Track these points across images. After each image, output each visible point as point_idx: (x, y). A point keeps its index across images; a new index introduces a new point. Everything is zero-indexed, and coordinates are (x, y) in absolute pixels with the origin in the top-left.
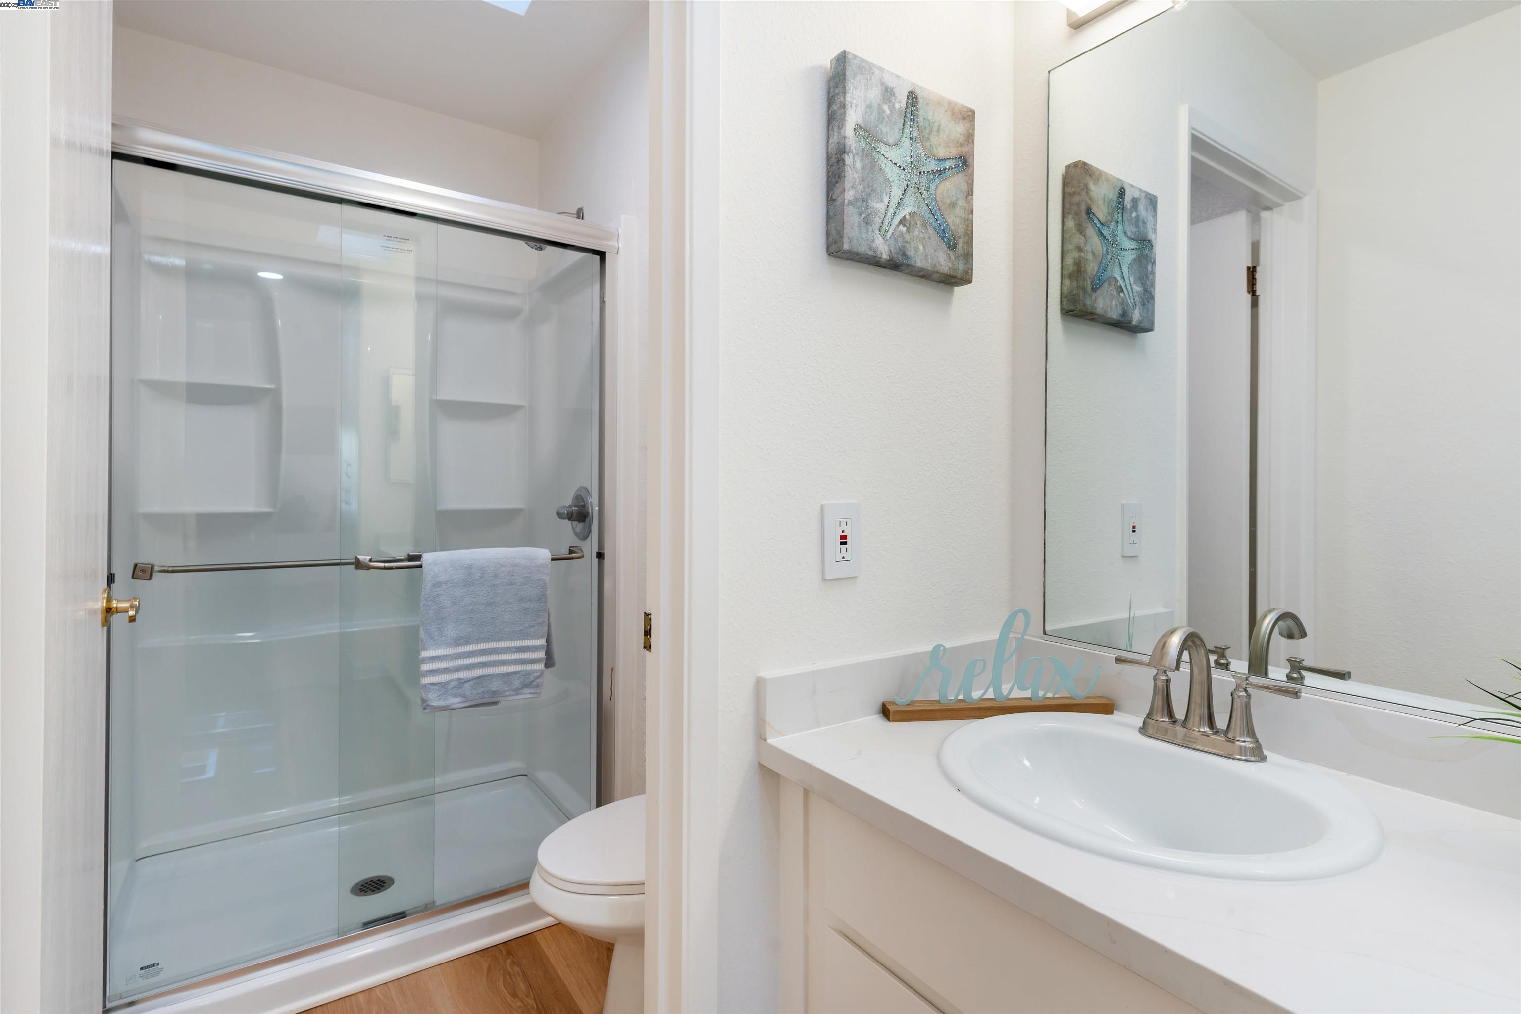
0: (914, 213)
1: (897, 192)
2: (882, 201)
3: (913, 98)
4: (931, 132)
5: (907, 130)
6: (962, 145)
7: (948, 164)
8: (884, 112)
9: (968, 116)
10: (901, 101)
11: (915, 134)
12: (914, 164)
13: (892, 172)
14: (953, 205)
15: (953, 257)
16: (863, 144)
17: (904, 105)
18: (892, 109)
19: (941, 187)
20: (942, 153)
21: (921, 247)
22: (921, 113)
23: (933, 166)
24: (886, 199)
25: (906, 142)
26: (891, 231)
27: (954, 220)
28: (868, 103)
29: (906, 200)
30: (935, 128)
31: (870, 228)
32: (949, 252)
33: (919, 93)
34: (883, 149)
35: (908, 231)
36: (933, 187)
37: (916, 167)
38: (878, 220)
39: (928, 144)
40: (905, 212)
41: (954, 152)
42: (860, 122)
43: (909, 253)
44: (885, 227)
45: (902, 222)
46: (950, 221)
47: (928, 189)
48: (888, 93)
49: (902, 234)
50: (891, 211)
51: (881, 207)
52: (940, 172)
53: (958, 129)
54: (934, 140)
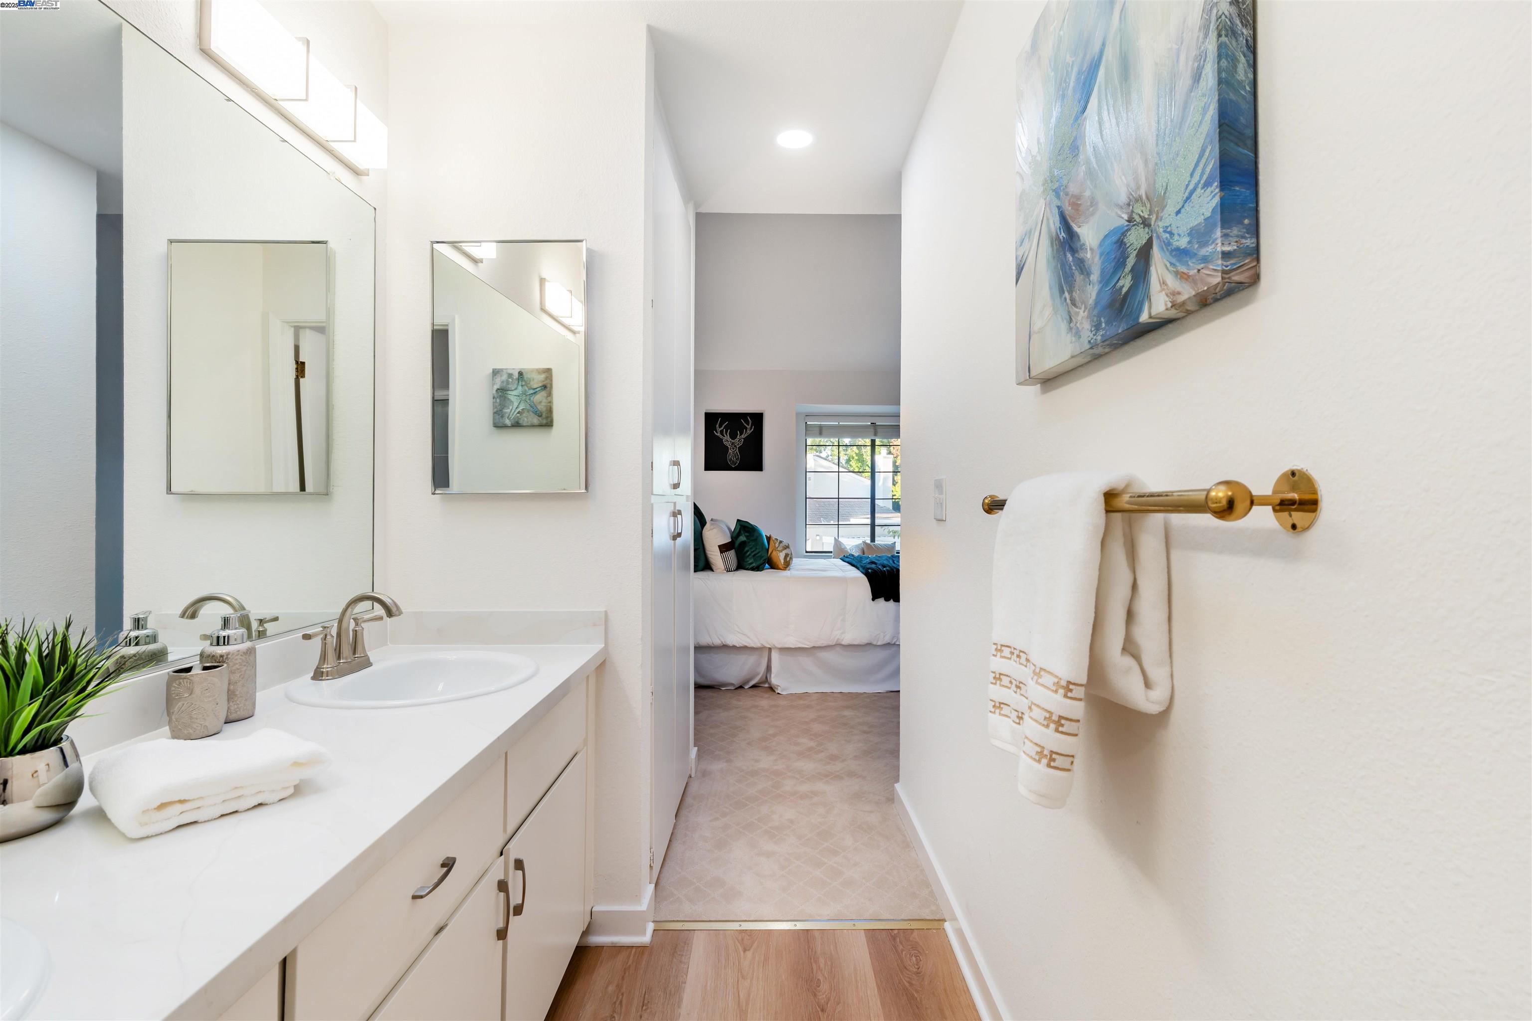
0: (523, 409)
1: (516, 404)
2: (509, 408)
3: (521, 374)
4: (530, 381)
5: (520, 383)
6: (543, 381)
7: (537, 390)
8: (509, 381)
9: (548, 371)
10: (516, 375)
11: (524, 383)
12: (524, 393)
13: (512, 398)
14: (541, 402)
15: (540, 419)
16: (500, 394)
17: (517, 376)
18: (512, 379)
19: (536, 397)
20: (535, 386)
21: (526, 419)
22: (525, 377)
23: (532, 391)
24: (511, 408)
25: (520, 388)
26: (513, 416)
27: (542, 407)
28: (502, 381)
29: (520, 405)
30: (532, 379)
31: (504, 418)
32: (539, 418)
33: (523, 371)
34: (510, 392)
35: (520, 415)
36: (532, 398)
37: (525, 394)
38: (507, 415)
39: (529, 385)
40: (519, 409)
41: (540, 385)
42: (498, 387)
43: (520, 422)
44: (510, 416)
45: (518, 413)
46: (539, 408)
47: (530, 399)
48: (510, 375)
49: (518, 417)
50: (513, 411)
51: (508, 411)
52: (535, 393)
53: (543, 376)
54: (532, 383)
